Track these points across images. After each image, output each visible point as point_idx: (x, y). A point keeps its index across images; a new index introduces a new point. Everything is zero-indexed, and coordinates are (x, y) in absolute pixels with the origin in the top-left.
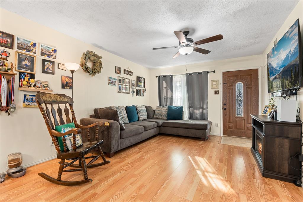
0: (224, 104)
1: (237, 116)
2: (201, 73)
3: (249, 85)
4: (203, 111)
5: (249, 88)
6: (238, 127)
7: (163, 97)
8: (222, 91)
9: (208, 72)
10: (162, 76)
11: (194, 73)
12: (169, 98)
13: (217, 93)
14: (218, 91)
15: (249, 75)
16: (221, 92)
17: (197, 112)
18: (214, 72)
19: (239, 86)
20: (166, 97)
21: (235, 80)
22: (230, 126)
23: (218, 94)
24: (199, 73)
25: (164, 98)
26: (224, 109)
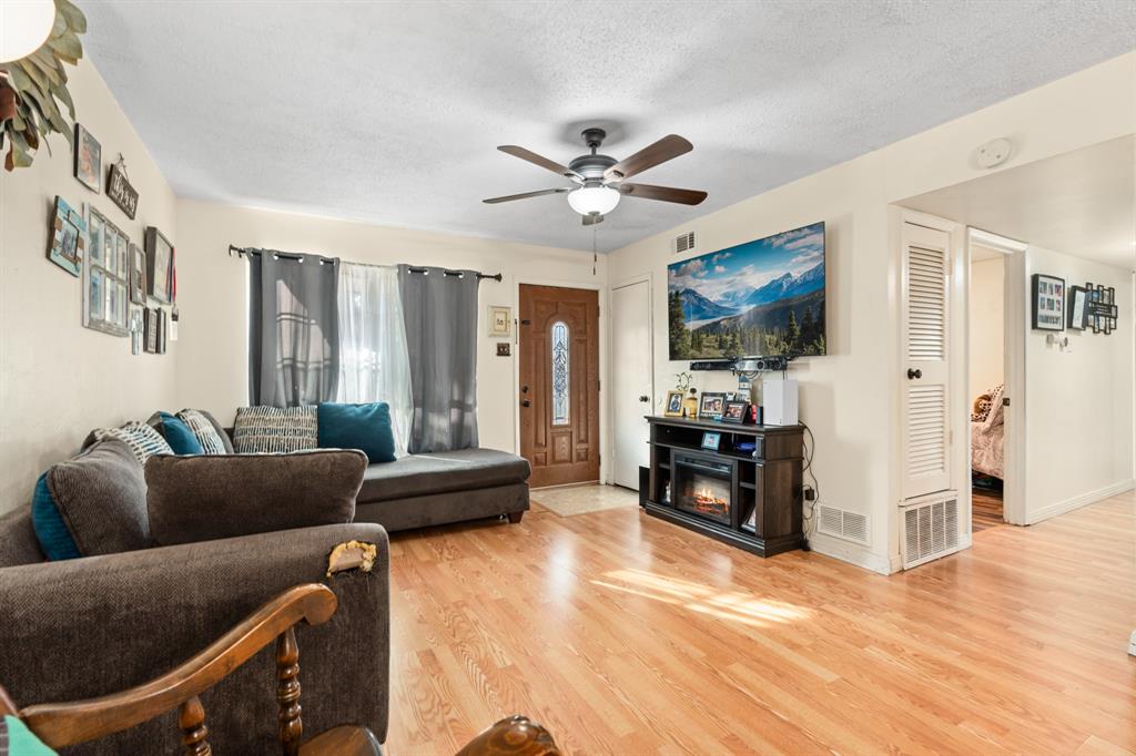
0: (524, 390)
1: (555, 423)
2: (456, 274)
3: (580, 332)
4: (462, 418)
5: (580, 341)
6: (557, 458)
7: (279, 359)
8: (517, 346)
9: (480, 276)
10: (270, 252)
11: (430, 268)
12: (311, 366)
13: (503, 350)
14: (508, 345)
15: (580, 305)
16: (515, 350)
17: (441, 424)
18: (498, 278)
19: (560, 333)
20: (294, 359)
21: (552, 315)
22: (538, 455)
23: (508, 355)
24: (449, 273)
25: (279, 366)
26: (524, 404)
